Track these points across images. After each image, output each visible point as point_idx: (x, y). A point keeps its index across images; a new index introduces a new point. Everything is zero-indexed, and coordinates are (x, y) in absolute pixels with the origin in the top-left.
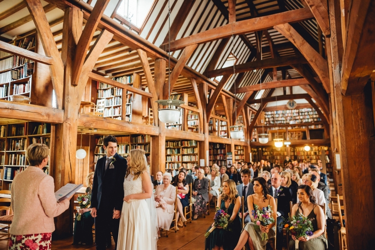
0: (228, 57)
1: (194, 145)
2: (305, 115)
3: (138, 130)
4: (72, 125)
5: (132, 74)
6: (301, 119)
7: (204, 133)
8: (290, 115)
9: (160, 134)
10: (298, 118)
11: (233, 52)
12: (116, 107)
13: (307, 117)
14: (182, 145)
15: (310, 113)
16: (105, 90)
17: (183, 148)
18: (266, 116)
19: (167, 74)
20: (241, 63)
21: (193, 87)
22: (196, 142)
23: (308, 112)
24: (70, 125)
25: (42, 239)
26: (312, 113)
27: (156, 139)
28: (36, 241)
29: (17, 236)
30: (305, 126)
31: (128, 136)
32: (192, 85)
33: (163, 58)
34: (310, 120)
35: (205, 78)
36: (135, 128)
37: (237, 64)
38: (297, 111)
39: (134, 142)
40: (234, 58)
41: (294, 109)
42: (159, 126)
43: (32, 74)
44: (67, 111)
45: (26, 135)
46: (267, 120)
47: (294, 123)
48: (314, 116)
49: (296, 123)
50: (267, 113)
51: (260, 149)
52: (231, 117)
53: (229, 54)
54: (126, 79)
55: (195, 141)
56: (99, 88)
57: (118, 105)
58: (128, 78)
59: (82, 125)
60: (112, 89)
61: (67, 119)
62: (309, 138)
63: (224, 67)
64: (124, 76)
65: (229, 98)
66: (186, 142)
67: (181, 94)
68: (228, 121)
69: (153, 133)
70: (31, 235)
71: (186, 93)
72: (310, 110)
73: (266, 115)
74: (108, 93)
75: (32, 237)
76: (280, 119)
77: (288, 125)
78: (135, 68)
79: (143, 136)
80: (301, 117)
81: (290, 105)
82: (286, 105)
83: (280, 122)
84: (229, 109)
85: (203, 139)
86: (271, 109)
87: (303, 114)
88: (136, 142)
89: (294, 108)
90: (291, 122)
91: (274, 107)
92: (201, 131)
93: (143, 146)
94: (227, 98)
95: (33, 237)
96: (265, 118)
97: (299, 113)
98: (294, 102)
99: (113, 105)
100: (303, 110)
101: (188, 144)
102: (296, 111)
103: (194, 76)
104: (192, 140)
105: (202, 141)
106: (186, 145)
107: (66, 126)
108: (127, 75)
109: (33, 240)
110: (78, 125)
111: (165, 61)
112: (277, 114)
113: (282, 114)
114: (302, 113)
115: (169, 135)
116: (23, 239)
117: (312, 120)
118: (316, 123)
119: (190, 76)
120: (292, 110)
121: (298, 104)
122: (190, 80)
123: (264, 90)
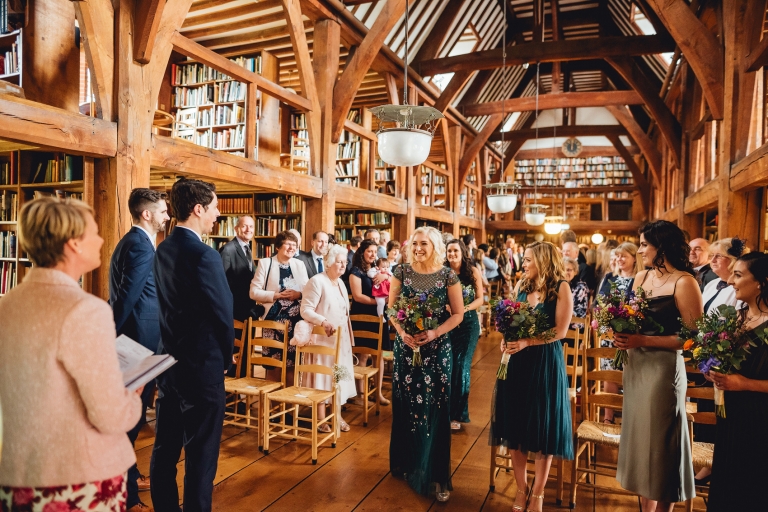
0: (462, 34)
1: (384, 222)
2: (596, 171)
3: (281, 183)
4: (137, 162)
5: (259, 54)
6: (589, 179)
7: (406, 198)
8: (566, 169)
9: (324, 194)
10: (582, 175)
11: (474, 22)
12: (221, 129)
13: (601, 175)
14: (356, 221)
15: (607, 167)
16: (192, 88)
17: (358, 228)
18: (518, 170)
19: (341, 59)
20: (486, 49)
21: (389, 95)
22: (390, 215)
23: (604, 165)
24: (133, 161)
25: (97, 494)
26: (611, 167)
27: (316, 205)
28: (79, 505)
29: (17, 490)
30: (594, 193)
31: (248, 196)
32: (387, 89)
33: (334, 18)
34: (605, 182)
35: (416, 76)
36: (275, 179)
37: (479, 49)
38: (583, 161)
39: (263, 212)
40: (474, 37)
41: (577, 158)
42: (322, 176)
43: (23, 27)
44: (126, 126)
45: (15, 182)
46: (519, 177)
47: (574, 186)
48: (616, 174)
49: (578, 186)
50: (520, 163)
51: (501, 236)
52: (457, 166)
53: (466, 27)
54: (245, 63)
55: (386, 213)
56: (177, 83)
57: (224, 125)
58: (250, 62)
59: (160, 165)
60: (211, 87)
61: (125, 146)
62: (607, 219)
63: (453, 54)
64: (239, 57)
65: (455, 125)
66: (366, 216)
67: (358, 109)
68: (450, 174)
69: (310, 192)
70: (60, 489)
71: (369, 108)
72: (609, 160)
73: (517, 166)
74: (200, 97)
75: (64, 493)
76: (546, 176)
77: (561, 190)
78: (263, 40)
79: (285, 197)
80: (589, 175)
81: (569, 148)
82: (560, 148)
83: (546, 183)
84: (453, 150)
85: (404, 211)
86: (530, 155)
87: (593, 168)
88: (267, 210)
89: (576, 154)
90: (569, 185)
91: (536, 150)
92: (400, 192)
93: (284, 221)
94: (451, 125)
95: (69, 495)
96: (516, 174)
97: (585, 166)
98: (578, 142)
99: (212, 125)
100: (595, 161)
101: (370, 220)
102: (579, 161)
103: (393, 68)
104: (380, 211)
105: (401, 216)
106: (366, 223)
107: (125, 165)
108: (247, 56)
109: (69, 502)
110: (152, 163)
111: (339, 27)
112: (540, 166)
113: (552, 166)
114: (591, 165)
115: (343, 199)
116: (37, 500)
117: (610, 181)
118: (618, 189)
119: (386, 68)
120: (571, 158)
121: (585, 147)
122: (385, 77)
123: (519, 114)
